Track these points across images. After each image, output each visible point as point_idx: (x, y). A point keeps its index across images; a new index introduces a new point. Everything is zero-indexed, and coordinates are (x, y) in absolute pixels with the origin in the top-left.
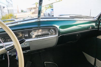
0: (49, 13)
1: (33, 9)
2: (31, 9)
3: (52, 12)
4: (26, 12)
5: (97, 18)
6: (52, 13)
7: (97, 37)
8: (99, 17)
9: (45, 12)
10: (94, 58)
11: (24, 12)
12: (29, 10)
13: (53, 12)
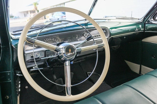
0: (58, 18)
1: (29, 13)
2: (26, 13)
3: (62, 17)
4: (18, 18)
5: (142, 19)
6: (64, 18)
7: (142, 40)
8: (145, 18)
9: (52, 18)
10: (139, 65)
11: (14, 17)
12: (23, 15)
13: (65, 16)
